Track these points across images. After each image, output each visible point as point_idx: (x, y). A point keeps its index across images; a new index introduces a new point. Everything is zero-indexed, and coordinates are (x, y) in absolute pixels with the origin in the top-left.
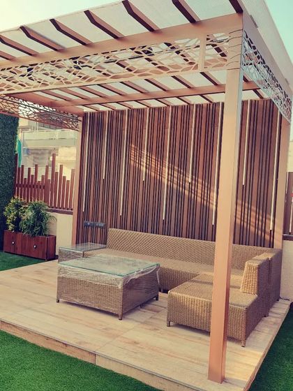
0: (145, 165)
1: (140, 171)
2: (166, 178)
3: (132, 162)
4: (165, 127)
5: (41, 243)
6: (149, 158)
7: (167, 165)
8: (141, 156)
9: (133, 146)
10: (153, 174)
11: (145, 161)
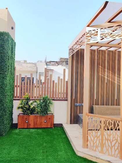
0: (107, 75)
1: (104, 78)
2: (117, 81)
3: (100, 74)
4: (115, 60)
5: (50, 119)
6: (108, 72)
7: (117, 76)
8: (104, 72)
9: (100, 67)
10: (110, 79)
11: (107, 74)
